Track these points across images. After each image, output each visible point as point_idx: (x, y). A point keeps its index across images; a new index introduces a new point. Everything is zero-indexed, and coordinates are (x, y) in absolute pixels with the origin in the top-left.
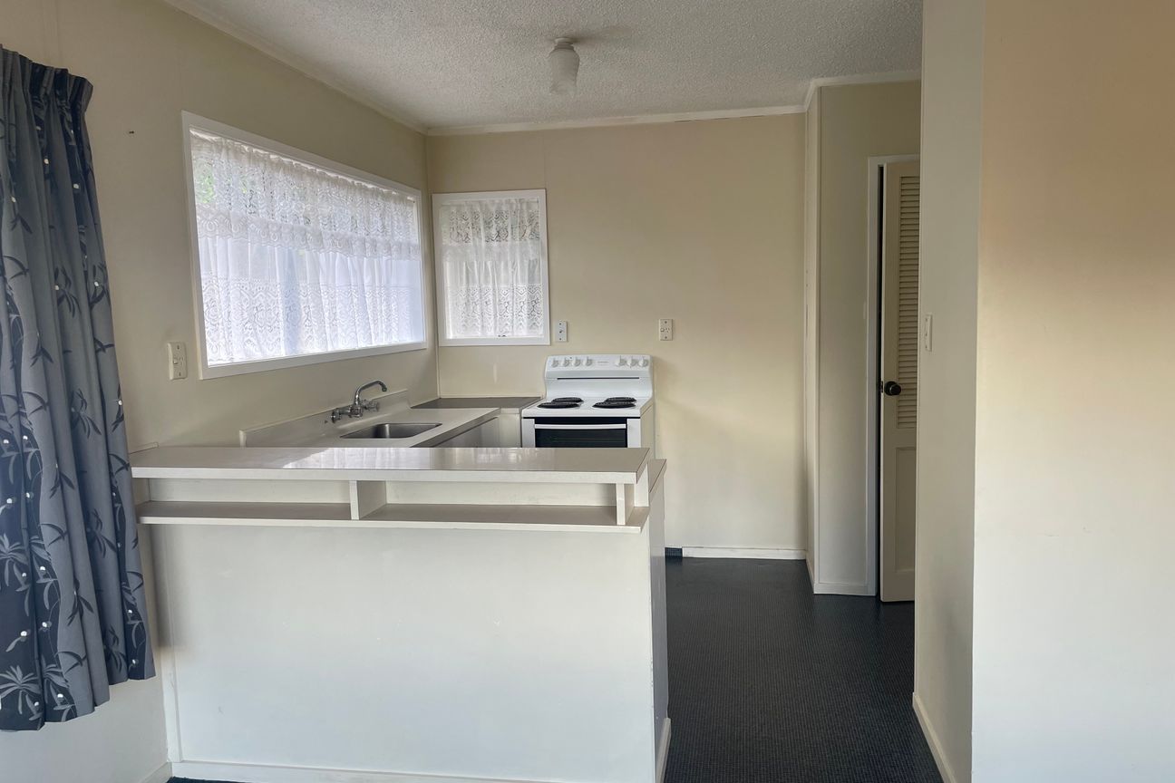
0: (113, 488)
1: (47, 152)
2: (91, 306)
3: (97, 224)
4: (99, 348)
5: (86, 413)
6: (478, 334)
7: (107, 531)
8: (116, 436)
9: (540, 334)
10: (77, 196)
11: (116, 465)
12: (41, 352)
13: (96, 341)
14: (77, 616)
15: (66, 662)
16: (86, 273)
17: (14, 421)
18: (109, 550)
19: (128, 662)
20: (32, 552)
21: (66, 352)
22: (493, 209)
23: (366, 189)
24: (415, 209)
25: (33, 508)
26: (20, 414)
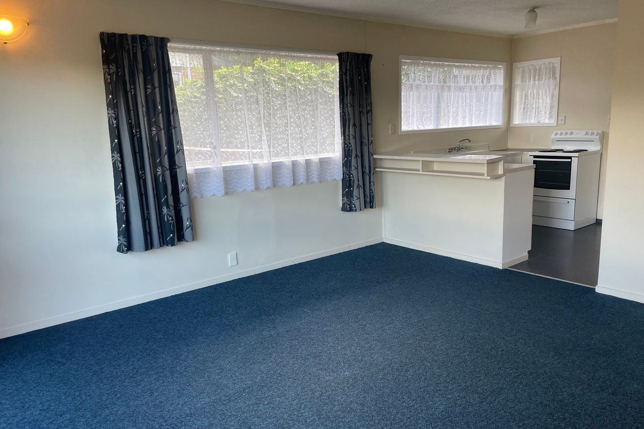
0: (369, 160)
1: (360, 75)
2: (367, 114)
3: (370, 93)
4: (368, 124)
5: (364, 141)
6: (527, 122)
7: (367, 171)
8: (371, 147)
9: (553, 122)
10: (366, 85)
11: (370, 154)
12: (354, 125)
13: (368, 123)
14: (358, 188)
15: (355, 198)
16: (367, 106)
17: (348, 141)
18: (367, 175)
19: (370, 204)
20: (350, 172)
21: (361, 125)
22: (538, 67)
23: (476, 67)
24: (502, 71)
25: (350, 161)
26: (349, 139)
